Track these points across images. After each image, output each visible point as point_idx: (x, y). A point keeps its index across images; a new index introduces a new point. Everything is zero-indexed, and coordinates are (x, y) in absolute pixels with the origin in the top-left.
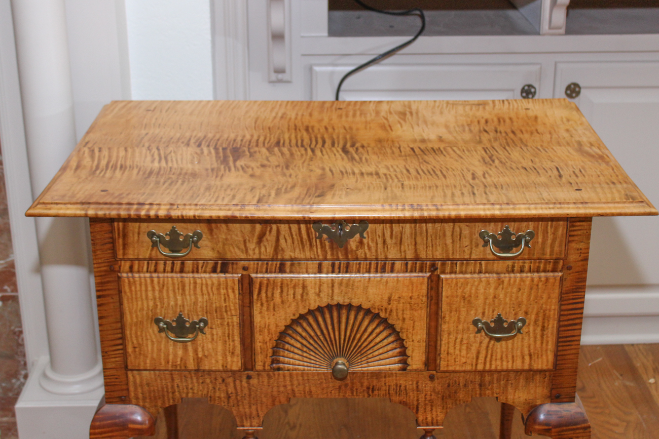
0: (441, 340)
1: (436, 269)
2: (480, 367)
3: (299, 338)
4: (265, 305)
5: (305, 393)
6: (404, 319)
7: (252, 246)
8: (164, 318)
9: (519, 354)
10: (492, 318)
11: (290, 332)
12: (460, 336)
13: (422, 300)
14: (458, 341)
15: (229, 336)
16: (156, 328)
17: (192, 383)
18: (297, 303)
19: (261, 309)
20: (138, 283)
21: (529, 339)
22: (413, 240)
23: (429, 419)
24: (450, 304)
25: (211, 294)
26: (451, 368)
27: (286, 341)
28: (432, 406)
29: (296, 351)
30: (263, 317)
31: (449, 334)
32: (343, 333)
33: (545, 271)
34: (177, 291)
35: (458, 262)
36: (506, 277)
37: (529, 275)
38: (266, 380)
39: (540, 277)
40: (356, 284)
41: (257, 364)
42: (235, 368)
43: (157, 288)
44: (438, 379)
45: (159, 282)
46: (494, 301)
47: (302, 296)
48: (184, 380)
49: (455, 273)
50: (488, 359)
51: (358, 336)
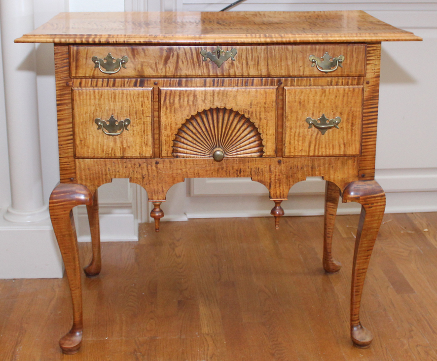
0: (285, 134)
1: (281, 83)
2: (311, 153)
3: (190, 134)
4: (169, 109)
5: (194, 174)
6: (260, 119)
7: (161, 66)
8: (101, 118)
9: (337, 142)
10: (319, 117)
11: (185, 129)
12: (298, 131)
13: (272, 105)
14: (297, 134)
15: (144, 132)
16: (96, 127)
17: (119, 167)
18: (190, 108)
19: (166, 112)
20: (85, 93)
21: (343, 133)
22: (266, 62)
23: (278, 193)
24: (290, 107)
25: (133, 101)
26: (292, 154)
27: (182, 135)
28: (280, 183)
29: (189, 143)
30: (167, 118)
31: (291, 129)
32: (220, 130)
33: (352, 85)
34: (110, 99)
35: (296, 79)
36: (327, 88)
37: (342, 87)
38: (168, 165)
39: (349, 88)
40: (229, 93)
41: (163, 152)
42: (148, 155)
43: (97, 97)
44: (283, 163)
45: (99, 93)
46: (319, 105)
47: (193, 102)
48: (113, 165)
49: (294, 86)
50: (317, 147)
51: (230, 132)
